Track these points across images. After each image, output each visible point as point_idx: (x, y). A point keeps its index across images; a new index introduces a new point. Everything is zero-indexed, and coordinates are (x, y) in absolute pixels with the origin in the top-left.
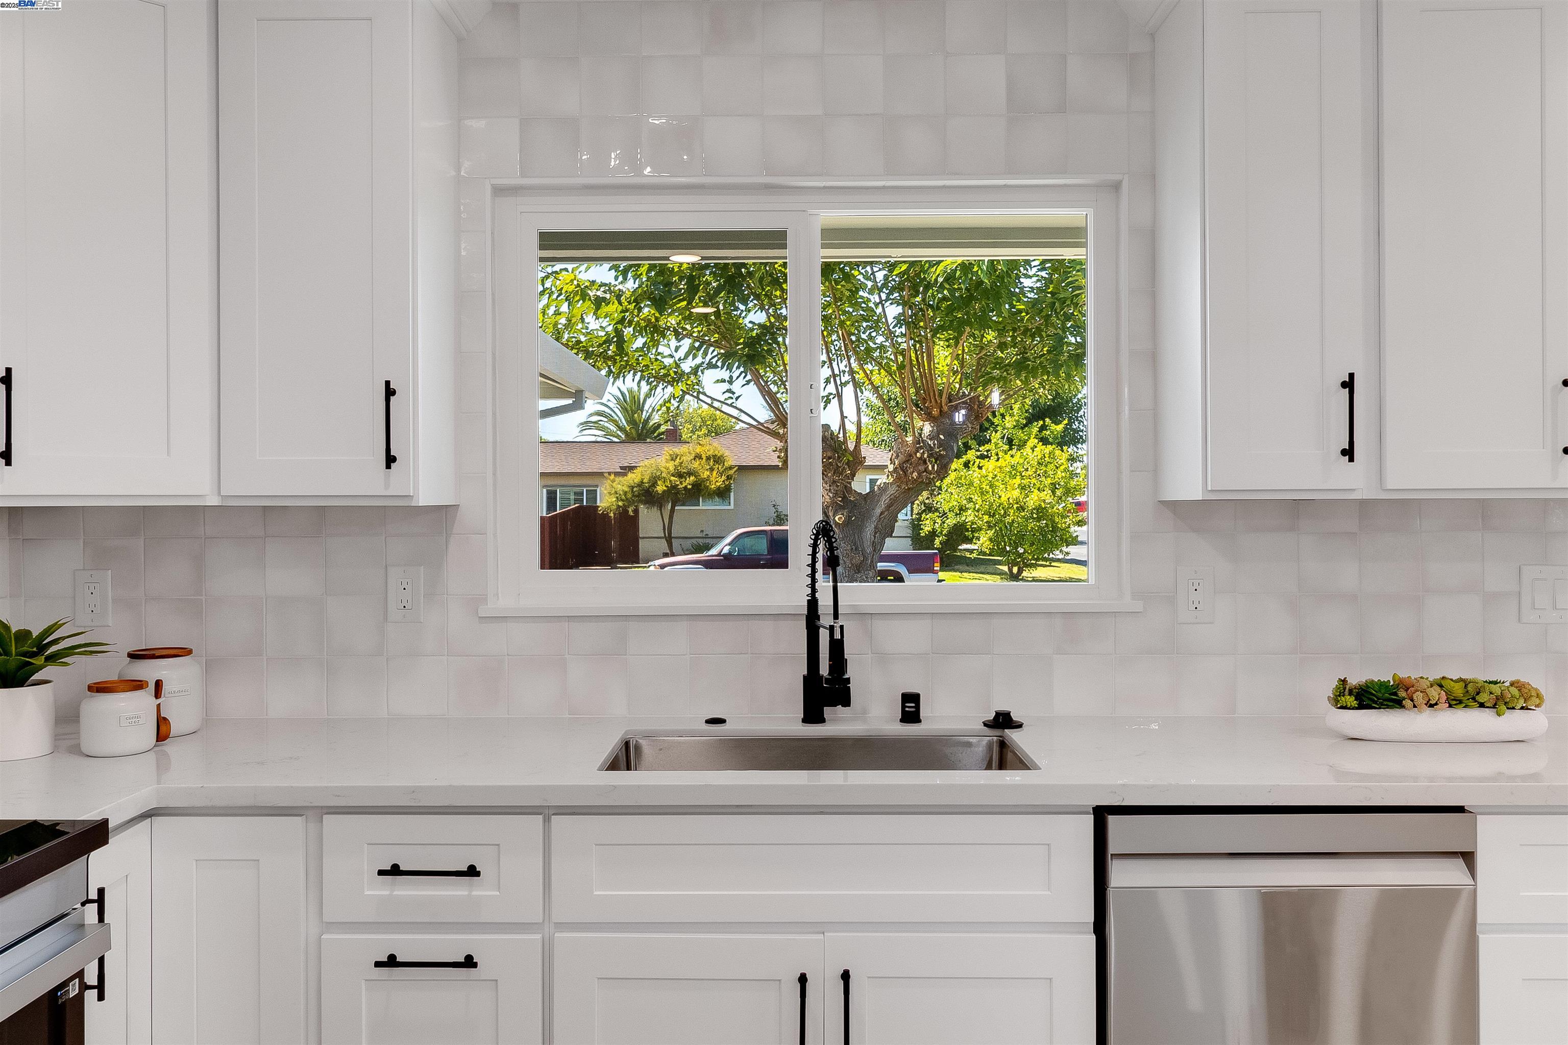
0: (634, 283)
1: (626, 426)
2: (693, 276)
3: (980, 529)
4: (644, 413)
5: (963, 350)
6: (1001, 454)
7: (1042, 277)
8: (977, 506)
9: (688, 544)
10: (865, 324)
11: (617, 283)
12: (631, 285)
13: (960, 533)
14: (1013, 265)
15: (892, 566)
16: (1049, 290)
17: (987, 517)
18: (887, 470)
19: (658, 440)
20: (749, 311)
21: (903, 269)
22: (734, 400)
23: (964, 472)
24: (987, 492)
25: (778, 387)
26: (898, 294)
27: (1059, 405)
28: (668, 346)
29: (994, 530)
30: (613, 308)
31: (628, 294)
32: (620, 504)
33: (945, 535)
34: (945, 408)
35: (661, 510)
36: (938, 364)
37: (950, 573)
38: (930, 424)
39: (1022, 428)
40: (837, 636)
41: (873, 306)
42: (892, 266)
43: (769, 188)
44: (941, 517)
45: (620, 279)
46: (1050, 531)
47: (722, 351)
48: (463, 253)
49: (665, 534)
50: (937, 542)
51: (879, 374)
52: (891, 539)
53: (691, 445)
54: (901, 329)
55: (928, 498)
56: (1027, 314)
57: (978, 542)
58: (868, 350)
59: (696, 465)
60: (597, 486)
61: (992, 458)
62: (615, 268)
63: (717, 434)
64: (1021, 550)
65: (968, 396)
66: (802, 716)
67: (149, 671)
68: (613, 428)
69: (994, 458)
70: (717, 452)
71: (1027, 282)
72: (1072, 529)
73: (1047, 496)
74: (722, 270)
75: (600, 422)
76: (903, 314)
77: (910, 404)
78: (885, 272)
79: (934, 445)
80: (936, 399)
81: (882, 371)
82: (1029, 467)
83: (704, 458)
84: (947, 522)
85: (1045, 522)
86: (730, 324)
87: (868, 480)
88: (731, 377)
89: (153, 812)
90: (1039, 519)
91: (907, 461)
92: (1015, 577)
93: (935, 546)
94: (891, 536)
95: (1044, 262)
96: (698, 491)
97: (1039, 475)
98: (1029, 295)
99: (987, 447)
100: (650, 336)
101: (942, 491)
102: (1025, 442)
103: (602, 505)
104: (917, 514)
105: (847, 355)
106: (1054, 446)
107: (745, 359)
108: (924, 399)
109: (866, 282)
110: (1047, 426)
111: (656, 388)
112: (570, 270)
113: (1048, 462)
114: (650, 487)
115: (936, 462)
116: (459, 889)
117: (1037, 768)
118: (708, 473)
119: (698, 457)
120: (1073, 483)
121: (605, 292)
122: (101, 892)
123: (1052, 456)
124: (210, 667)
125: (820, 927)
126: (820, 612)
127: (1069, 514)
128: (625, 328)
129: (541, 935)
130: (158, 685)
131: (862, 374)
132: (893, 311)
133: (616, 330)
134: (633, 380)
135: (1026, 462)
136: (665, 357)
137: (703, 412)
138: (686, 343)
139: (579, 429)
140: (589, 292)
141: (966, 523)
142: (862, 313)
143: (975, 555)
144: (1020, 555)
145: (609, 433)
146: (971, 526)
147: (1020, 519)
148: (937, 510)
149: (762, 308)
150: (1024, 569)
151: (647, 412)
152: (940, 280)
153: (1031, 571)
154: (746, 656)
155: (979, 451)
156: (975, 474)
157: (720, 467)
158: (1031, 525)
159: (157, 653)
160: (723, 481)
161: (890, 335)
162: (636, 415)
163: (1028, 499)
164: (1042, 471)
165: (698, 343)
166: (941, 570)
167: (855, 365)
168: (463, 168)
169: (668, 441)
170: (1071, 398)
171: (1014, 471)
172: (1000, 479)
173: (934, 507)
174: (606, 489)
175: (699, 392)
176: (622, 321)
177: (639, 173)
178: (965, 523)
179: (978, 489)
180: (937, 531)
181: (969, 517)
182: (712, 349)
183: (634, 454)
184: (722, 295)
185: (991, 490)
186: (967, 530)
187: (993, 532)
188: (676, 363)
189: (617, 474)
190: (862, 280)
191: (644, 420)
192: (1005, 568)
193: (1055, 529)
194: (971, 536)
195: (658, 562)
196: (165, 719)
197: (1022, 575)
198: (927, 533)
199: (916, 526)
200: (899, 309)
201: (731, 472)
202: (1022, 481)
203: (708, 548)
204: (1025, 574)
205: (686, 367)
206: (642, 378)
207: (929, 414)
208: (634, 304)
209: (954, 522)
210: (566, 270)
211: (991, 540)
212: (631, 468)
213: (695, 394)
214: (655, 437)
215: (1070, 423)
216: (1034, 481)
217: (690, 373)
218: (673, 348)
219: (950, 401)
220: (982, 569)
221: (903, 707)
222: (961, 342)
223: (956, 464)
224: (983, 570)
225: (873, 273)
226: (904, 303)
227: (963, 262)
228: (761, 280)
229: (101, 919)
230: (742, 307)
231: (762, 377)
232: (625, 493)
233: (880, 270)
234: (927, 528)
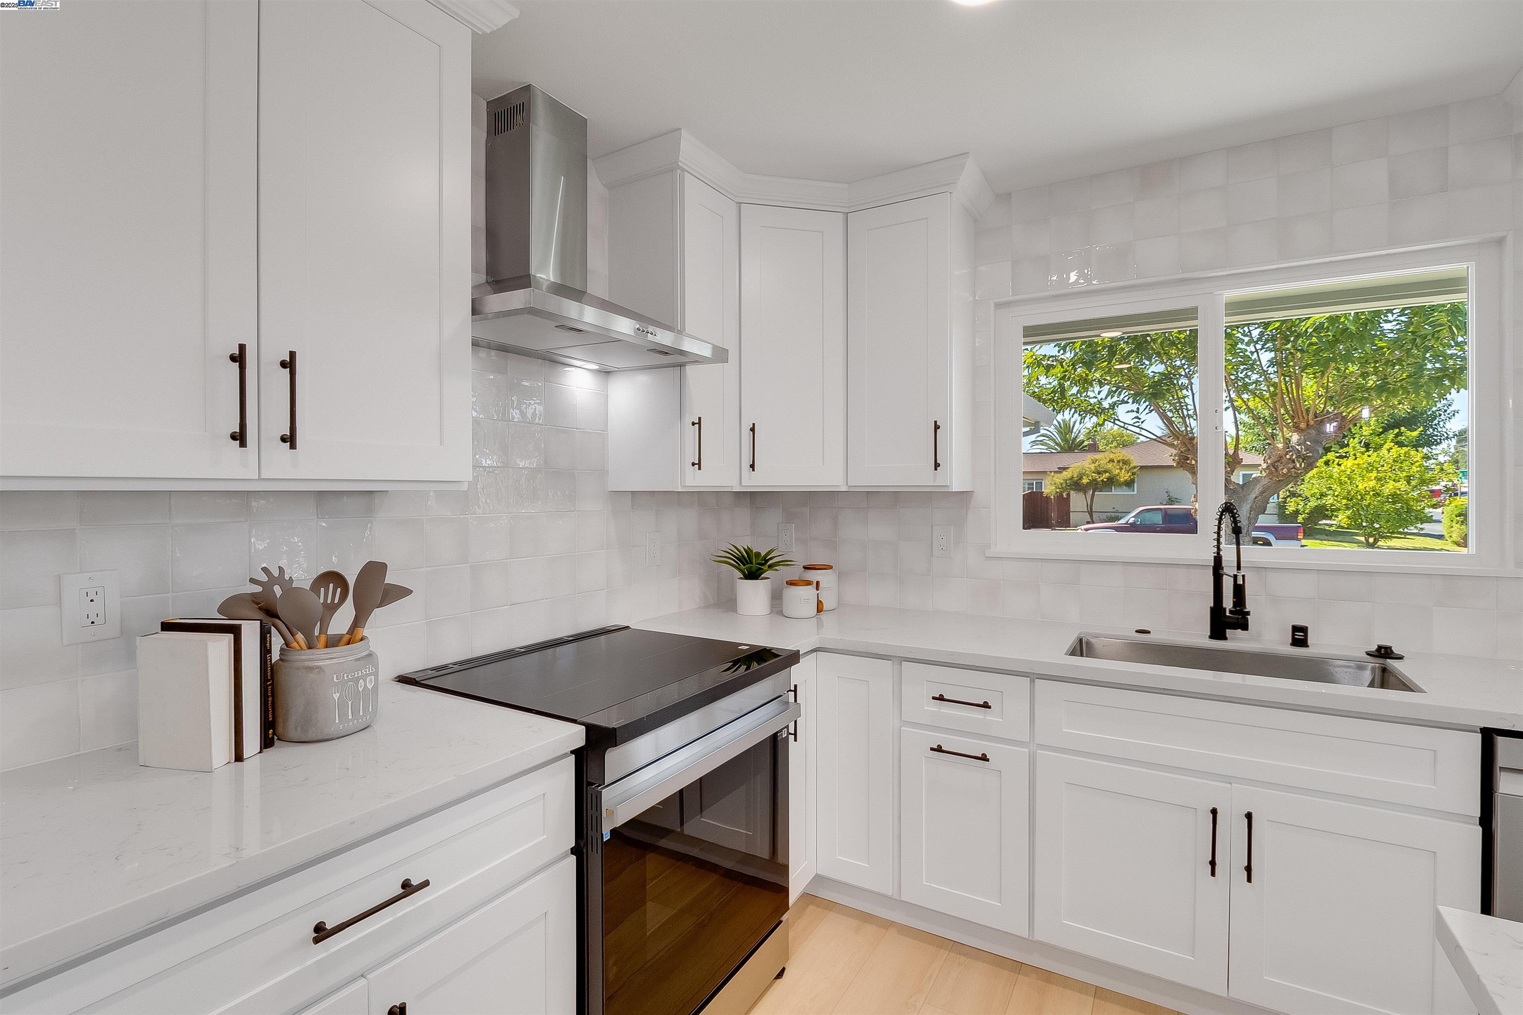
0: (1071, 354)
1: (1061, 442)
2: (1112, 347)
3: (1339, 510)
4: (1073, 434)
5: (1328, 379)
6: (1358, 455)
7: (1402, 321)
8: (1336, 493)
9: (1104, 516)
10: (1242, 367)
11: (1060, 354)
12: (1069, 355)
13: (1321, 512)
14: (1377, 313)
15: (1262, 534)
16: (1410, 330)
17: (1345, 501)
18: (1261, 467)
19: (1083, 450)
20: (1152, 365)
21: (1276, 326)
22: (1140, 424)
23: (1324, 468)
24: (1345, 483)
25: (1173, 414)
26: (1271, 344)
27: (1414, 416)
28: (1093, 391)
29: (1352, 510)
30: (1058, 371)
31: (1068, 361)
32: (1058, 490)
33: (1307, 514)
34: (1312, 423)
35: (1085, 495)
36: (1305, 391)
37: (1312, 541)
38: (1298, 434)
39: (1378, 435)
40: (1240, 582)
41: (1249, 354)
42: (1266, 325)
43: (1183, 281)
44: (1304, 500)
45: (1062, 352)
46: (1405, 512)
47: (1132, 392)
48: (977, 345)
49: (1088, 509)
50: (1300, 519)
51: (1254, 400)
52: (1264, 515)
53: (1106, 453)
54: (1273, 368)
55: (1292, 487)
56: (1389, 349)
57: (1336, 519)
58: (1246, 385)
59: (1110, 466)
60: (1042, 480)
61: (1350, 458)
62: (1058, 345)
63: (1124, 446)
64: (1377, 526)
65: (1332, 413)
66: (1209, 634)
67: (813, 576)
68: (1052, 444)
69: (1352, 457)
70: (1125, 458)
71: (1387, 326)
72: (1427, 510)
73: (1402, 485)
74: (1131, 340)
75: (1044, 441)
76: (1275, 358)
77: (1281, 421)
78: (1259, 330)
79: (1302, 449)
80: (1303, 416)
81: (1256, 398)
82: (1385, 465)
83: (1116, 461)
84: (1309, 504)
85: (1400, 505)
86: (1138, 374)
87: (1241, 475)
88: (1138, 409)
89: (818, 649)
90: (1394, 503)
91: (1279, 461)
92: (1372, 546)
93: (1298, 521)
94: (1264, 513)
95: (1404, 309)
96: (1111, 482)
97: (1394, 470)
98: (1389, 335)
99: (1345, 450)
100: (1082, 386)
101: (1304, 482)
102: (1382, 446)
103: (1046, 491)
104: (1282, 498)
105: (1228, 389)
106: (1409, 448)
107: (1150, 396)
108: (1293, 416)
109: (1243, 338)
110: (1403, 433)
111: (1084, 419)
112: (1029, 350)
113: (1404, 460)
114: (1078, 480)
115: (1303, 462)
116: (978, 714)
117: (1421, 691)
118: (1119, 471)
119: (1112, 461)
120: (1428, 476)
121: (1053, 361)
122: (796, 686)
123: (1407, 456)
124: (840, 576)
125: (1229, 779)
126: (1223, 565)
127: (1423, 499)
128: (1066, 382)
129: (1028, 750)
130: (818, 583)
131: (1240, 401)
132: (1266, 357)
133: (1059, 384)
134: (1069, 414)
135: (1382, 461)
136: (1091, 398)
137: (1114, 432)
138: (1106, 388)
139: (1030, 445)
140: (1043, 362)
141: (1326, 505)
142: (1240, 359)
143: (1334, 528)
144: (1376, 529)
145: (1050, 447)
146: (1330, 507)
147: (1376, 503)
148: (1300, 495)
149: (1162, 362)
150: (1380, 539)
151: (1075, 433)
152: (1310, 330)
153: (1387, 541)
154: (1165, 591)
155: (1338, 453)
156: (1335, 470)
157: (1127, 467)
158: (1387, 506)
159: (817, 567)
160: (1129, 476)
161: (1264, 373)
162: (1068, 436)
163: (1383, 488)
164: (1397, 467)
165: (1115, 388)
166: (1303, 539)
167: (1233, 395)
168: (977, 295)
169: (1089, 451)
170: (1426, 412)
171: (1370, 467)
172: (1357, 473)
173: (1297, 493)
174: (1048, 482)
175: (1115, 420)
176: (1063, 378)
177: (1090, 284)
178: (1324, 506)
179: (1337, 480)
180: (1300, 510)
181: (1329, 500)
182: (1125, 391)
183: (1066, 459)
184: (1133, 356)
185: (1349, 481)
186: (1327, 510)
187: (1350, 511)
188: (1099, 402)
189: (1055, 472)
190: (1241, 337)
191: (1073, 438)
192: (1362, 539)
193: (1409, 510)
194: (1331, 514)
195: (1083, 527)
196: (821, 601)
197: (1378, 544)
198: (1292, 512)
199: (1282, 507)
200: (1272, 354)
201: (1135, 470)
202: (1378, 474)
203: (1118, 519)
204: (1380, 543)
205: (1106, 404)
206: (1075, 412)
207: (1297, 427)
208: (1072, 366)
209: (1315, 504)
210: (1027, 349)
211: (1348, 517)
212: (1065, 469)
213: (1112, 421)
214: (1081, 449)
215: (1425, 431)
216: (1389, 474)
217: (1110, 408)
218: (1097, 392)
219: (1316, 417)
220: (1340, 538)
221: (1293, 635)
222: (1326, 375)
223: (1321, 462)
224: (1341, 540)
225: (1250, 331)
226: (1275, 349)
227: (1330, 316)
228: (1162, 343)
229: (796, 701)
230: (1147, 363)
231: (1161, 407)
232: (1061, 484)
233: (1256, 328)
234: (1291, 507)
